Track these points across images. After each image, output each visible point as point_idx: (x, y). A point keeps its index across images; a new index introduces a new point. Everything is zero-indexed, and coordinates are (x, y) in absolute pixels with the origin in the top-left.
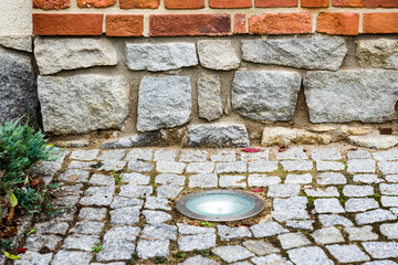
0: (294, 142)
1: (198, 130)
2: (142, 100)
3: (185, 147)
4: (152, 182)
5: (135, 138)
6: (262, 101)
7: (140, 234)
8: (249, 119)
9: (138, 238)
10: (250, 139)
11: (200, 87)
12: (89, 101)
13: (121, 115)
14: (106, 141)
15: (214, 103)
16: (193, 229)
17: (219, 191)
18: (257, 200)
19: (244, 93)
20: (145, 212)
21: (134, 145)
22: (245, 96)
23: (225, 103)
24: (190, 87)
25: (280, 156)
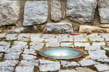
0: (93, 32)
1: (50, 26)
2: (26, 12)
3: (44, 33)
4: (28, 44)
5: (22, 29)
6: (79, 13)
7: (19, 63)
8: (73, 21)
9: (17, 65)
10: (74, 30)
11: (52, 6)
12: (2, 12)
13: (16, 19)
14: (9, 31)
15: (58, 13)
16: (47, 61)
17: (61, 48)
18: (80, 51)
19: (71, 9)
20: (22, 55)
21: (22, 32)
22: (72, 11)
23: (63, 14)
24: (47, 6)
25: (88, 36)
